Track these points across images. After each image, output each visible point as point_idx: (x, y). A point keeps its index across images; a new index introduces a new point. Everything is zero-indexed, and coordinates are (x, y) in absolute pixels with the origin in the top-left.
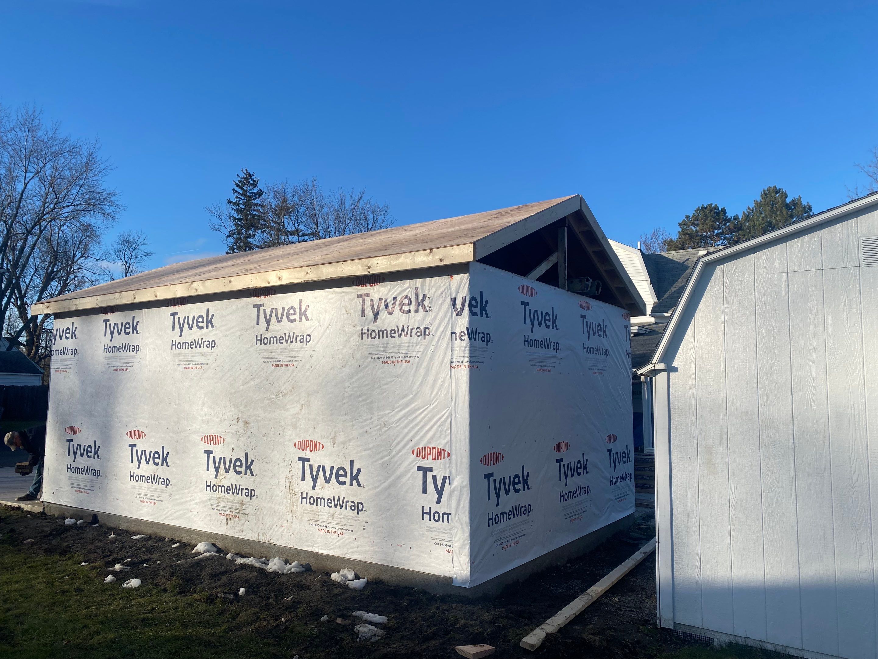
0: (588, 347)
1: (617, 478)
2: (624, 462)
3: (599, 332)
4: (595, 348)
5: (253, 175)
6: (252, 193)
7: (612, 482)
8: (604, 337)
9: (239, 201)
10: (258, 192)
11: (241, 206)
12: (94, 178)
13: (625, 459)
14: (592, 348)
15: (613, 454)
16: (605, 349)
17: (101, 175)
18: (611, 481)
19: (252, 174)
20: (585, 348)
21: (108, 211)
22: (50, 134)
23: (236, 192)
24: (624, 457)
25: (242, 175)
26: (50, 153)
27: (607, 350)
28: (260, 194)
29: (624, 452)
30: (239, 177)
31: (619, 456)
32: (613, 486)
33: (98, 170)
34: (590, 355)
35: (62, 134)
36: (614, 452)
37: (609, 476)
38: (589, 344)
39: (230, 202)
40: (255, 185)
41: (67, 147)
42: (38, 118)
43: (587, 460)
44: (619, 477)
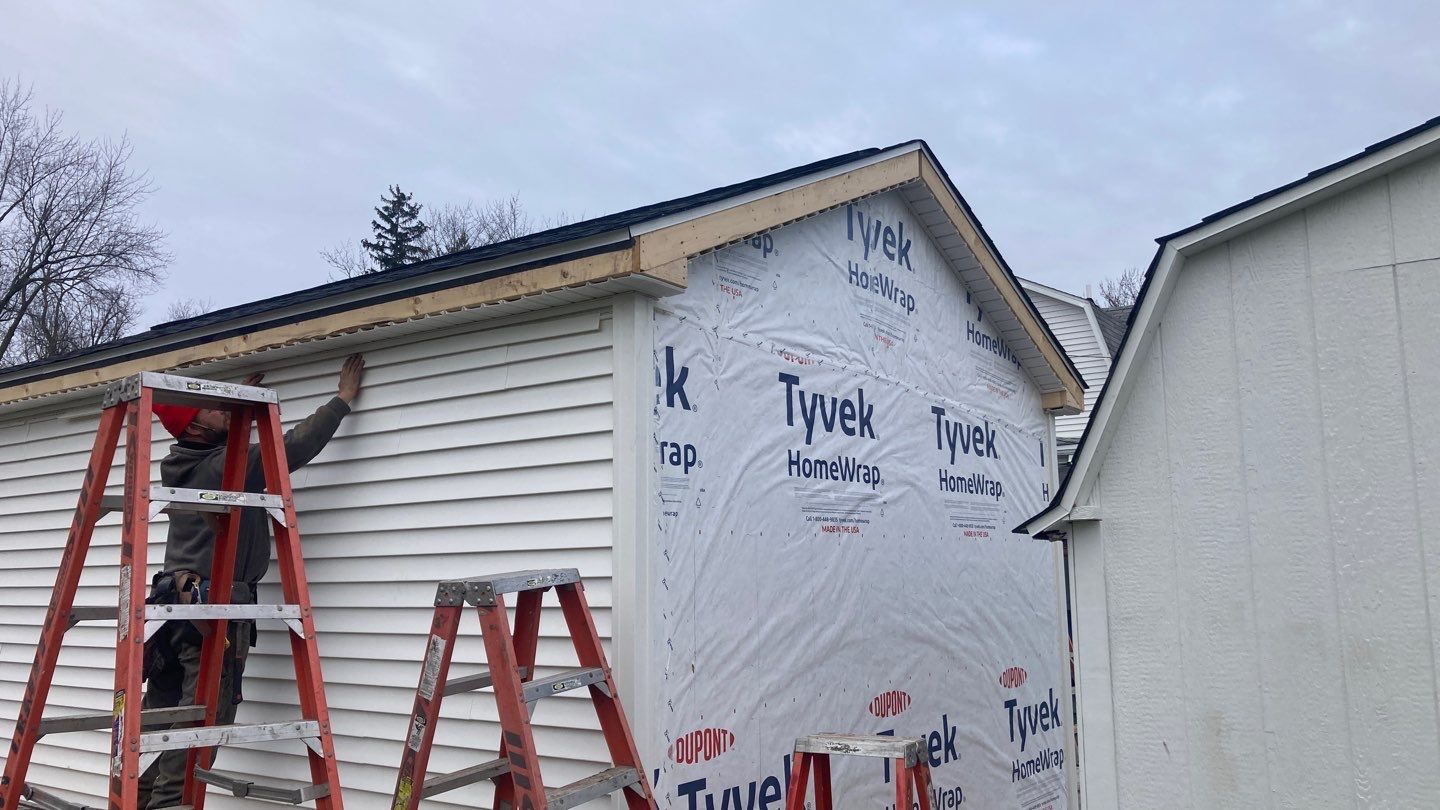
0: (952, 478)
1: (1028, 763)
2: (1046, 728)
3: (978, 444)
4: (970, 480)
5: (409, 198)
6: (406, 228)
7: (1016, 774)
8: (988, 456)
9: (384, 243)
10: (417, 226)
11: (388, 251)
12: (117, 208)
13: (1046, 721)
14: (962, 479)
15: (1019, 711)
16: (992, 482)
17: (131, 202)
18: (1016, 771)
19: (407, 195)
20: (945, 480)
21: (143, 266)
22: (43, 133)
23: (378, 226)
24: (1044, 716)
25: (391, 198)
26: (41, 166)
27: (998, 483)
28: (420, 230)
29: (1044, 705)
30: (385, 200)
31: (1033, 715)
32: (1019, 783)
33: (124, 194)
34: (956, 496)
35: (63, 134)
36: (1020, 707)
37: (1009, 760)
38: (954, 472)
39: (366, 244)
40: (413, 213)
41: (71, 156)
42: (24, 106)
43: (954, 729)
44: (1032, 761)
